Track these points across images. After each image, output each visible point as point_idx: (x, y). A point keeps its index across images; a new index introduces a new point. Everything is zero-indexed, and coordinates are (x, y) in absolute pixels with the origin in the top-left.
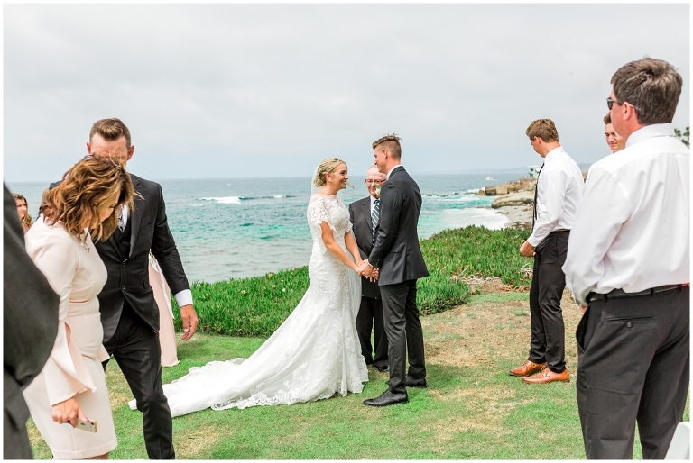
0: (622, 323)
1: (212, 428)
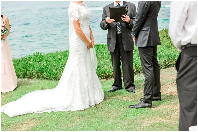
0: (191, 58)
1: (33, 121)
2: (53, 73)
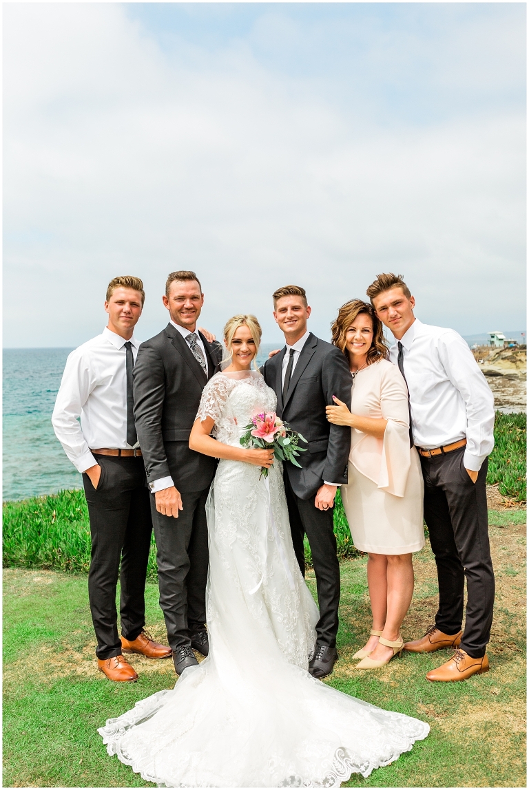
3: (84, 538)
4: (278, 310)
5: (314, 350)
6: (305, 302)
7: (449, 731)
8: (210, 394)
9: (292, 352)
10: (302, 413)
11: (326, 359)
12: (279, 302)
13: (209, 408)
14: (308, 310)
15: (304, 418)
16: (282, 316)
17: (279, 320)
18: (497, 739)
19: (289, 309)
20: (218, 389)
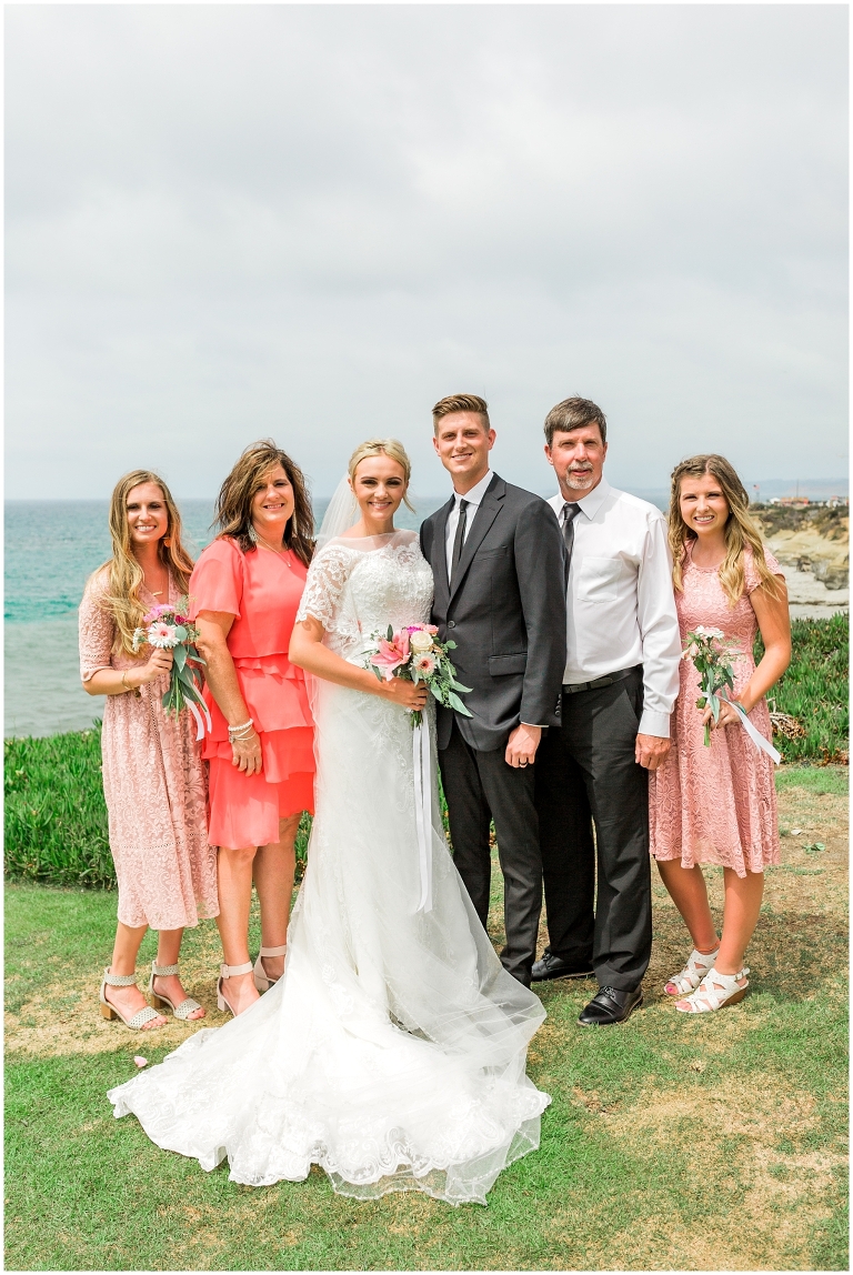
2: (74, 855)
3: (28, 821)
4: (440, 435)
5: (500, 504)
6: (486, 424)
7: (621, 1135)
8: (315, 578)
9: (465, 504)
10: (479, 607)
11: (522, 518)
12: (442, 422)
13: (313, 601)
14: (491, 436)
15: (483, 617)
16: (447, 445)
17: (443, 453)
18: (698, 1146)
19: (459, 434)
20: (329, 569)
